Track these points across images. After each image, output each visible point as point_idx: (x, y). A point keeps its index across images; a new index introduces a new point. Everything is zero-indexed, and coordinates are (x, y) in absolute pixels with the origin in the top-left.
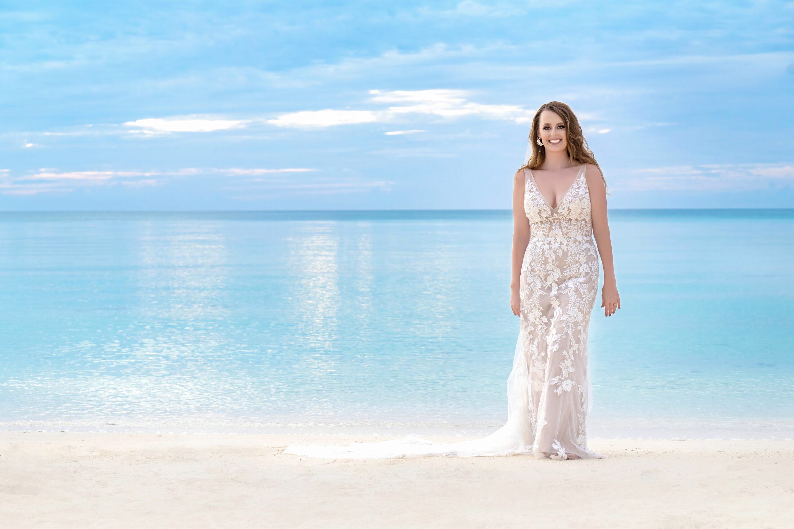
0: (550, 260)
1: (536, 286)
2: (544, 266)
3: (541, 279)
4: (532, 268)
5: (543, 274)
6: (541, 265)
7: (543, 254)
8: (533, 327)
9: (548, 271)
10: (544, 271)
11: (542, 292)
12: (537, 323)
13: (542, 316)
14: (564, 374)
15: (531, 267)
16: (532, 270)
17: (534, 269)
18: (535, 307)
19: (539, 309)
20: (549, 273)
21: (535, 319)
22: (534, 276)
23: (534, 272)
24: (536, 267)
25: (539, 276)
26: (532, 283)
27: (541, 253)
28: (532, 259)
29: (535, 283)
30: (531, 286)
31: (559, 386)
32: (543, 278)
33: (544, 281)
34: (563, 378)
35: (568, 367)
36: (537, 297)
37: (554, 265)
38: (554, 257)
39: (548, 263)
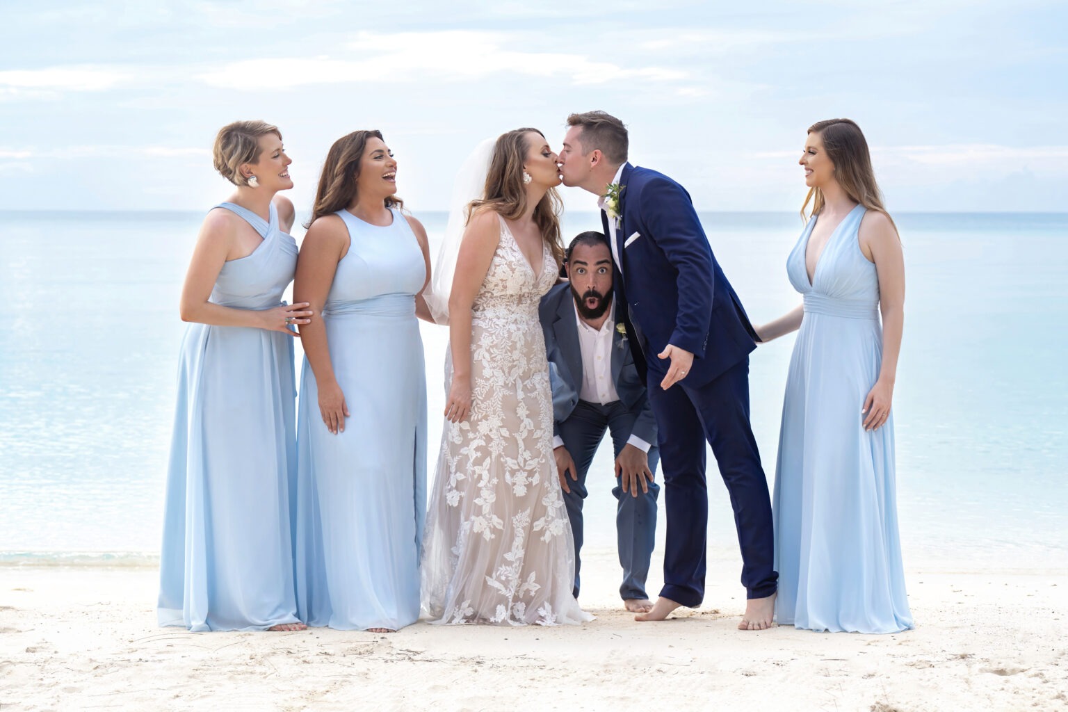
0: (518, 346)
1: (497, 383)
2: (509, 354)
3: (503, 372)
4: (493, 356)
5: (507, 364)
6: (506, 353)
7: (509, 338)
8: (484, 440)
9: (514, 361)
10: (510, 362)
11: (507, 392)
12: (492, 436)
13: (501, 427)
14: (550, 514)
15: (491, 354)
16: (492, 358)
17: (495, 357)
18: (494, 412)
19: (499, 417)
20: (515, 363)
21: (491, 430)
22: (494, 368)
23: (495, 361)
24: (499, 354)
25: (501, 368)
26: (491, 377)
27: (506, 335)
28: (492, 342)
29: (497, 377)
30: (490, 382)
31: (546, 530)
32: (506, 371)
33: (507, 375)
34: (550, 518)
35: (553, 502)
36: (500, 399)
37: (522, 353)
38: (523, 343)
39: (516, 349)
